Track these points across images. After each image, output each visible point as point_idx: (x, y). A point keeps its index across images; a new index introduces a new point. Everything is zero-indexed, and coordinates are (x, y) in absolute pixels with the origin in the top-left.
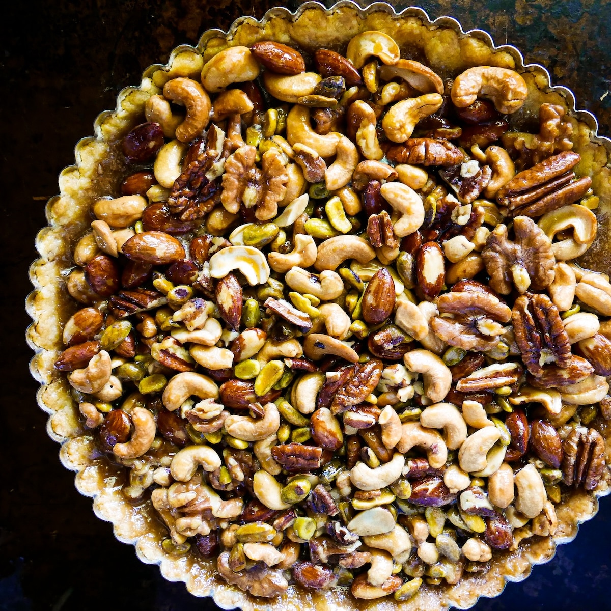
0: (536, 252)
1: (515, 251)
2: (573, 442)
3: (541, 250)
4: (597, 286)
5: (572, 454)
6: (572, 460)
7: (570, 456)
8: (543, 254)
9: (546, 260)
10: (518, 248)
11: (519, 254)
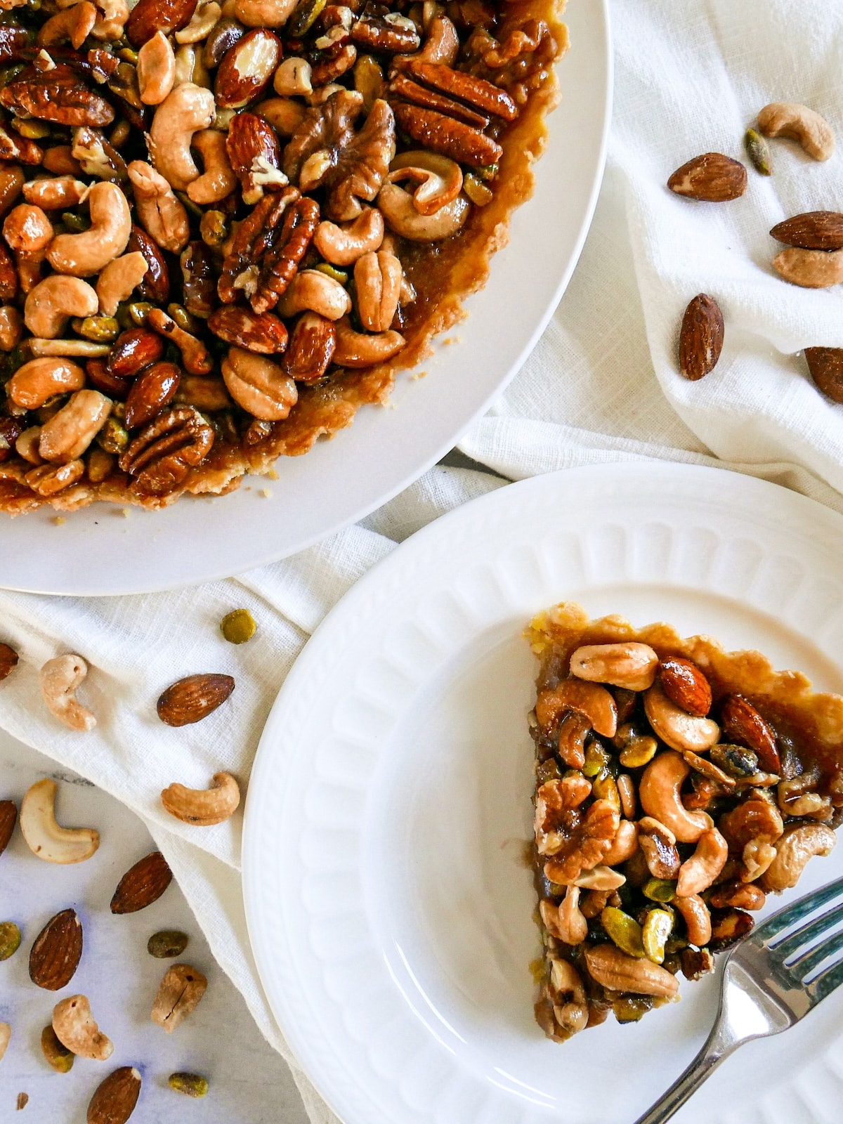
0: (361, 159)
1: (342, 134)
2: (176, 416)
3: (368, 160)
4: (382, 266)
5: (158, 425)
6: (151, 433)
7: (154, 426)
8: (366, 168)
9: (363, 179)
10: (348, 134)
11: (343, 143)
